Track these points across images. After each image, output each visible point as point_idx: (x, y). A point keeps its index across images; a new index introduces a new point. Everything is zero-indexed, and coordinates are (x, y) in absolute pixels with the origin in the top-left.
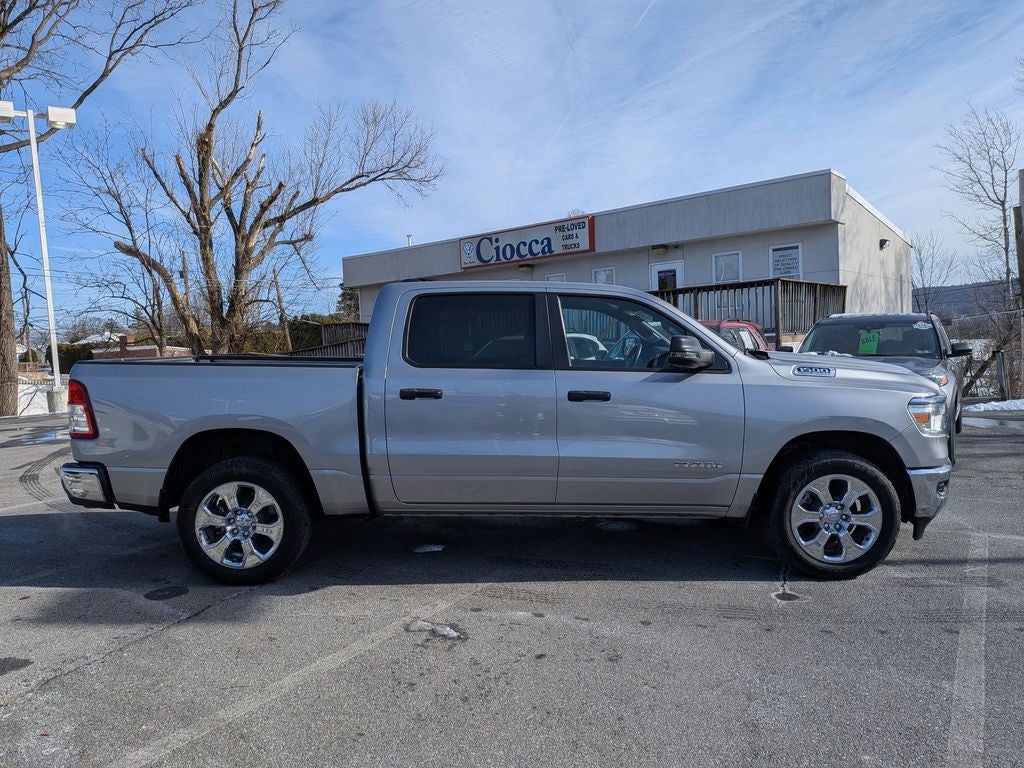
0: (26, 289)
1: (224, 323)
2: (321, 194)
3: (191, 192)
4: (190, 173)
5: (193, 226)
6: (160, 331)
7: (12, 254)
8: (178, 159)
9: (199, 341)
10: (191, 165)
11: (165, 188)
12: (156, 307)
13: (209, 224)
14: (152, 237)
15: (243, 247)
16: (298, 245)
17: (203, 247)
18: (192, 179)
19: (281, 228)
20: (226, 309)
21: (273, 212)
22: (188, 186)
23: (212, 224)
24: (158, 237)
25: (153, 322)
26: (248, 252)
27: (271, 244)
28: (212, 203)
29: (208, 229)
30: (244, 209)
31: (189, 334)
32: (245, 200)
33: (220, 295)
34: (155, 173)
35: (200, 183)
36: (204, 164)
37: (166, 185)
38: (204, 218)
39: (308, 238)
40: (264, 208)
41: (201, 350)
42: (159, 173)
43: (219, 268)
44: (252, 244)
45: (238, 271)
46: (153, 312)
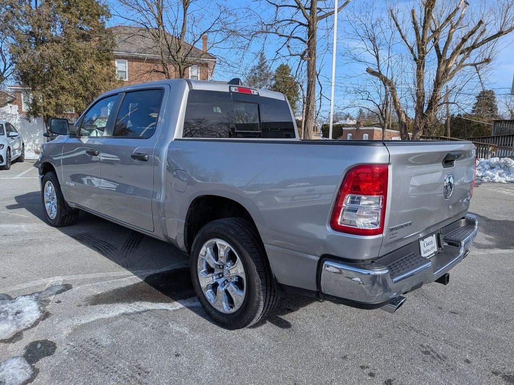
0: (321, 95)
1: (423, 116)
2: (505, 29)
3: (417, 33)
4: (418, 21)
5: (414, 56)
6: (384, 119)
7: (317, 75)
8: (413, 12)
9: (405, 126)
10: (420, 15)
11: (401, 33)
12: (385, 105)
13: (425, 53)
14: (390, 63)
15: (443, 68)
16: (478, 66)
17: (419, 68)
18: (419, 25)
19: (468, 56)
20: (425, 108)
21: (469, 43)
22: (416, 29)
23: (427, 53)
24: (393, 62)
25: (382, 114)
26: (447, 70)
27: (460, 66)
28: (429, 40)
29: (424, 56)
30: (447, 43)
31: (400, 122)
32: (449, 36)
33: (423, 99)
34: (396, 24)
35: (424, 27)
36: (428, 14)
37: (402, 31)
38: (423, 49)
39: (487, 61)
40: (464, 40)
41: (406, 132)
42: (398, 24)
43: (426, 81)
44: (450, 65)
45: (437, 84)
46: (383, 108)
